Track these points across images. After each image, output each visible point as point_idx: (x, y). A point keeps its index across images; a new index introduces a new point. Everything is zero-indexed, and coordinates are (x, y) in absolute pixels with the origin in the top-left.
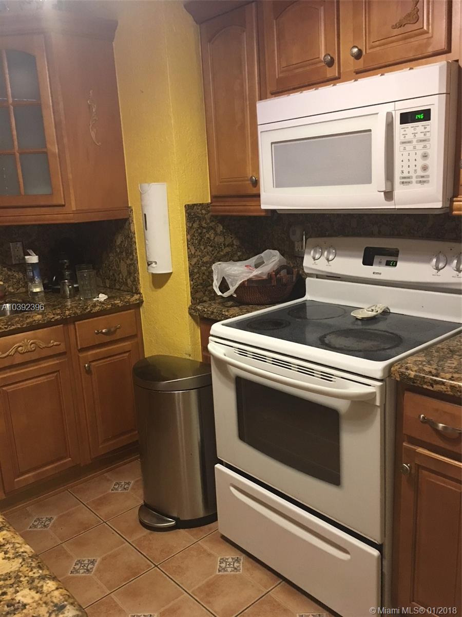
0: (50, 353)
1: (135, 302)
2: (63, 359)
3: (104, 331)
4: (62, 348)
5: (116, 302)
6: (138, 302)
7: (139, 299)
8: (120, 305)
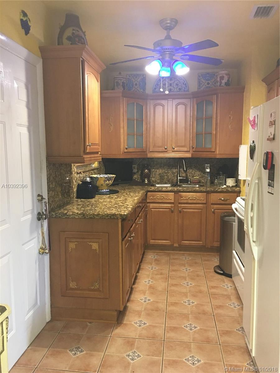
0: (200, 202)
1: (237, 191)
2: (205, 205)
3: (222, 199)
4: (205, 202)
5: (228, 189)
6: (238, 191)
7: (239, 190)
8: (230, 190)
